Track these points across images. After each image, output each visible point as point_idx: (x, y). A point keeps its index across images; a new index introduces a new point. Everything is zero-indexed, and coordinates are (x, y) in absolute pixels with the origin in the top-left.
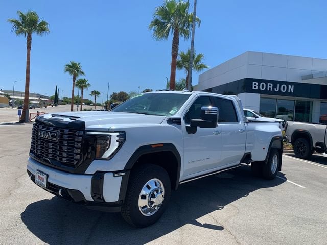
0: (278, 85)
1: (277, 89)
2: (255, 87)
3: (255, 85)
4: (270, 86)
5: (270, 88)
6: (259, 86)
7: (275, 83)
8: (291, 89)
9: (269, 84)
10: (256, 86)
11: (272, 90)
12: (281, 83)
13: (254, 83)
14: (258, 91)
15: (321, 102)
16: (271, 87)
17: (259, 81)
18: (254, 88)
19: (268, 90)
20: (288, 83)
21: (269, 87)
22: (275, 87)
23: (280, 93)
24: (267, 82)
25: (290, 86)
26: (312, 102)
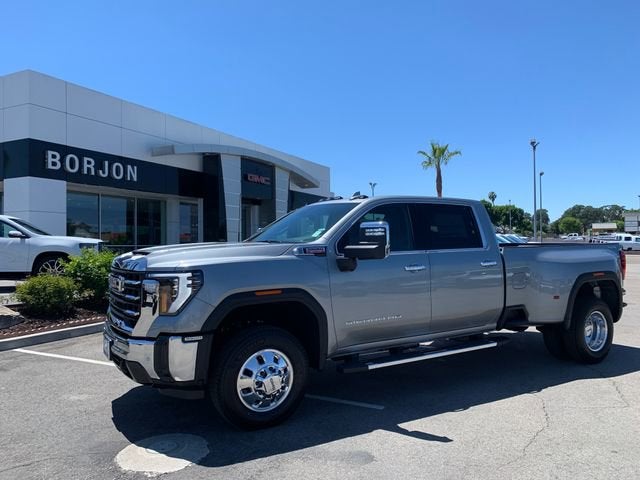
0: (106, 163)
1: (104, 173)
2: (54, 164)
3: (52, 160)
4: (89, 165)
5: (89, 169)
6: (62, 161)
7: (100, 158)
8: (133, 173)
9: (86, 159)
10: (57, 160)
11: (93, 173)
12: (113, 159)
13: (50, 153)
14: (60, 175)
15: (181, 203)
16: (91, 166)
17: (64, 150)
18: (50, 167)
19: (86, 172)
20: (125, 161)
21: (86, 166)
22: (99, 166)
23: (109, 181)
24: (82, 153)
25: (129, 167)
26: (165, 202)
